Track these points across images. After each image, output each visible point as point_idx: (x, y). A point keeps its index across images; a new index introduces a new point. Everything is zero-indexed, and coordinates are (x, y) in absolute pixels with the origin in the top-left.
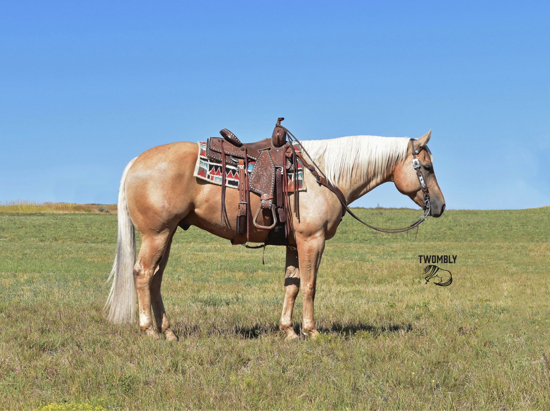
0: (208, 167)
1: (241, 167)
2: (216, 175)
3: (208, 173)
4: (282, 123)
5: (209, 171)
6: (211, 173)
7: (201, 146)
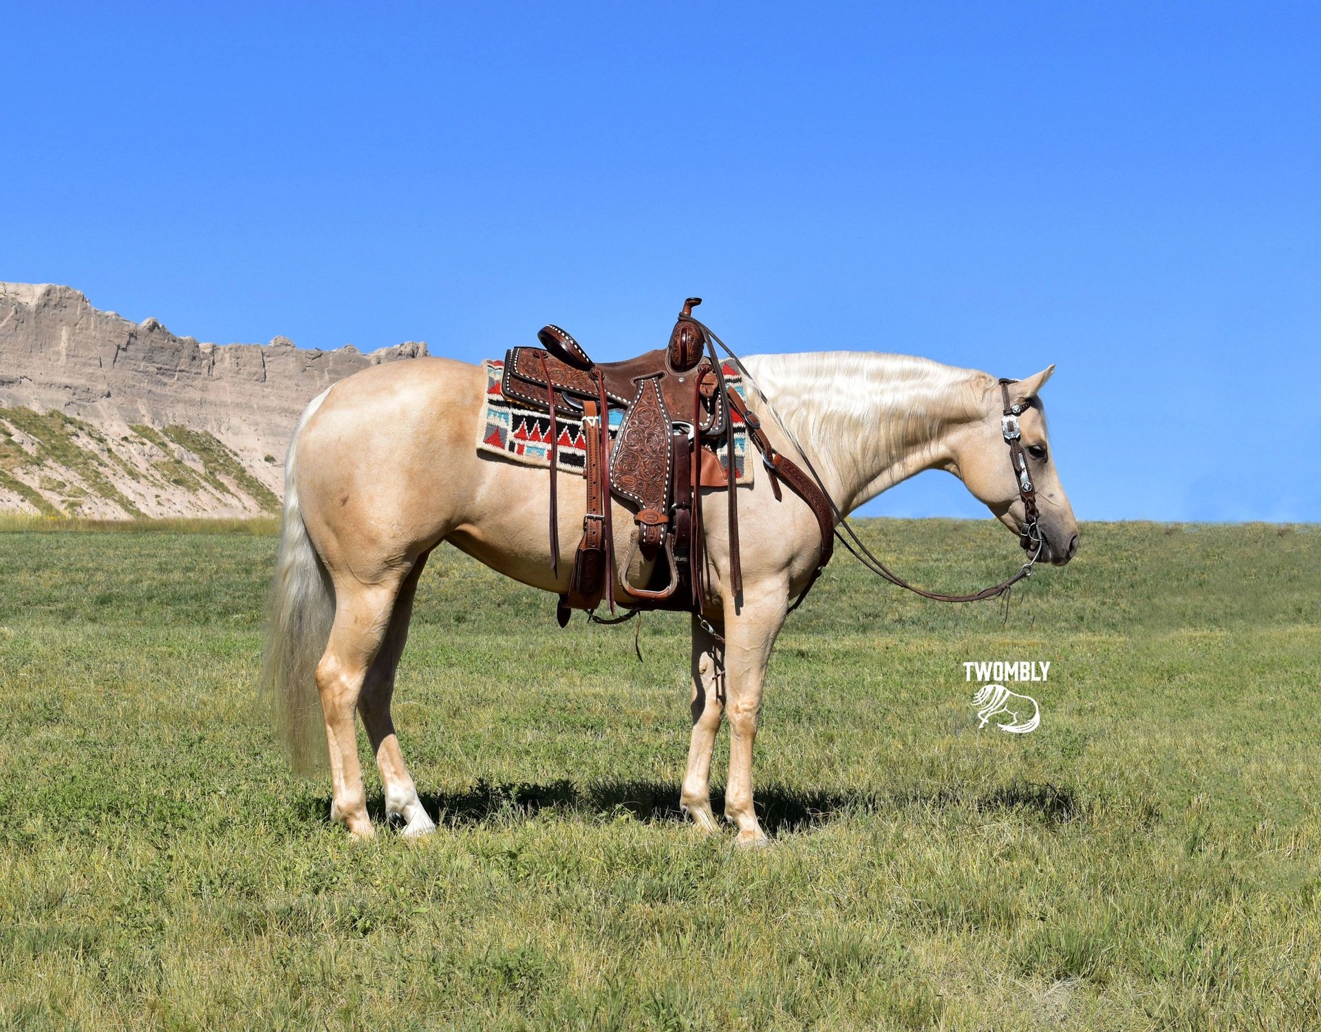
0: (511, 422)
1: (592, 420)
2: (530, 440)
3: (510, 436)
4: (696, 313)
5: (513, 431)
6: (516, 436)
7: (490, 371)
